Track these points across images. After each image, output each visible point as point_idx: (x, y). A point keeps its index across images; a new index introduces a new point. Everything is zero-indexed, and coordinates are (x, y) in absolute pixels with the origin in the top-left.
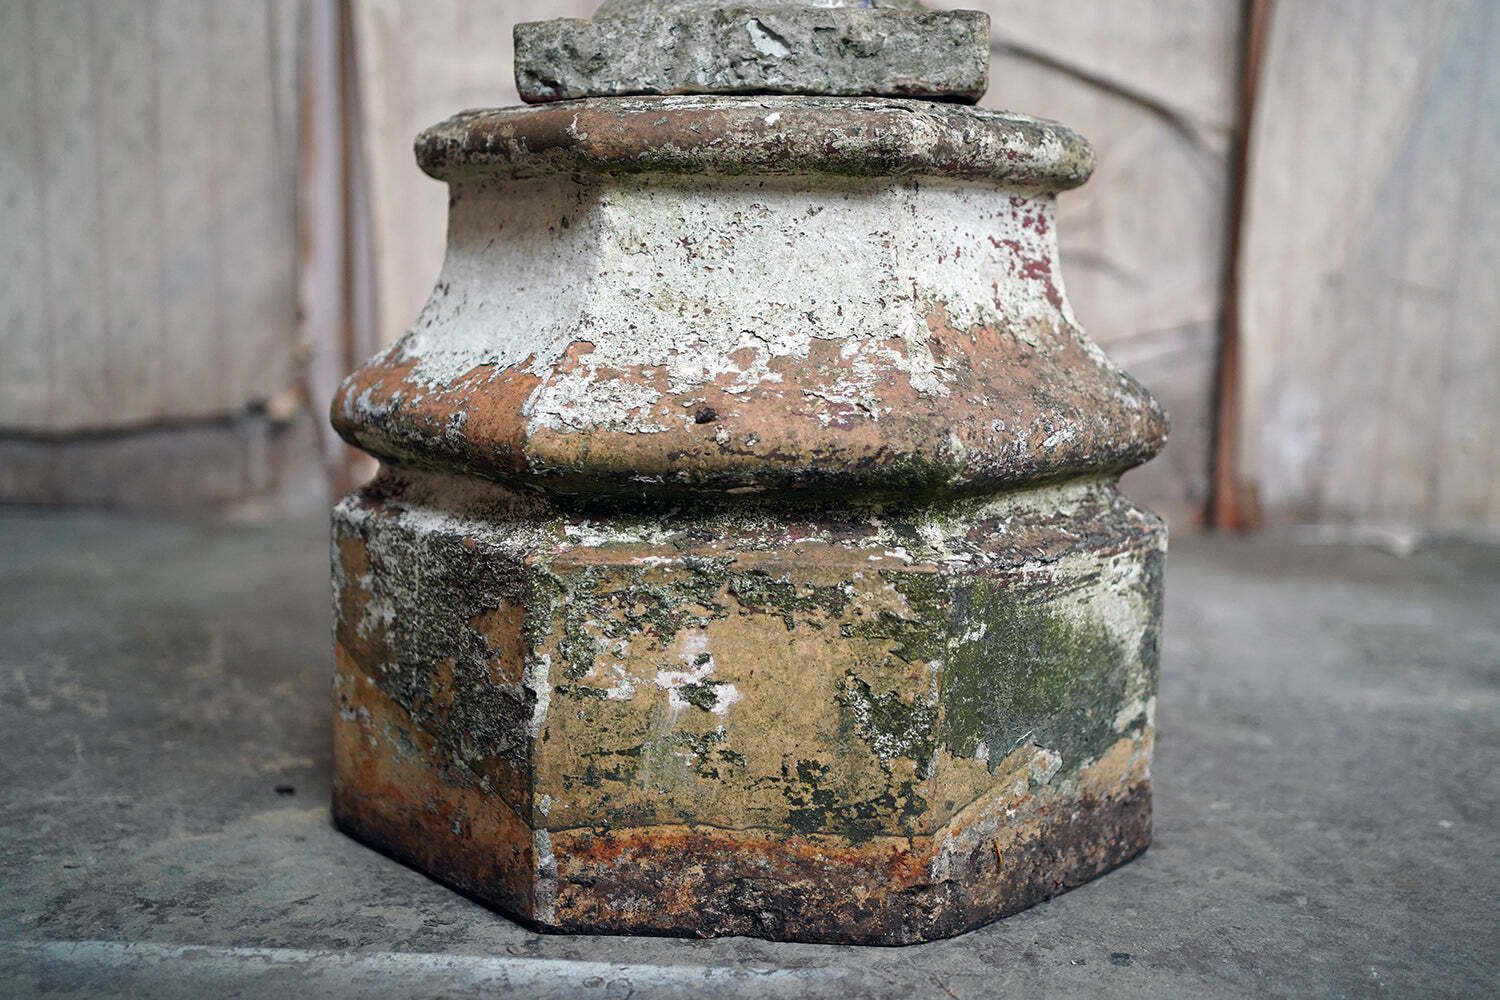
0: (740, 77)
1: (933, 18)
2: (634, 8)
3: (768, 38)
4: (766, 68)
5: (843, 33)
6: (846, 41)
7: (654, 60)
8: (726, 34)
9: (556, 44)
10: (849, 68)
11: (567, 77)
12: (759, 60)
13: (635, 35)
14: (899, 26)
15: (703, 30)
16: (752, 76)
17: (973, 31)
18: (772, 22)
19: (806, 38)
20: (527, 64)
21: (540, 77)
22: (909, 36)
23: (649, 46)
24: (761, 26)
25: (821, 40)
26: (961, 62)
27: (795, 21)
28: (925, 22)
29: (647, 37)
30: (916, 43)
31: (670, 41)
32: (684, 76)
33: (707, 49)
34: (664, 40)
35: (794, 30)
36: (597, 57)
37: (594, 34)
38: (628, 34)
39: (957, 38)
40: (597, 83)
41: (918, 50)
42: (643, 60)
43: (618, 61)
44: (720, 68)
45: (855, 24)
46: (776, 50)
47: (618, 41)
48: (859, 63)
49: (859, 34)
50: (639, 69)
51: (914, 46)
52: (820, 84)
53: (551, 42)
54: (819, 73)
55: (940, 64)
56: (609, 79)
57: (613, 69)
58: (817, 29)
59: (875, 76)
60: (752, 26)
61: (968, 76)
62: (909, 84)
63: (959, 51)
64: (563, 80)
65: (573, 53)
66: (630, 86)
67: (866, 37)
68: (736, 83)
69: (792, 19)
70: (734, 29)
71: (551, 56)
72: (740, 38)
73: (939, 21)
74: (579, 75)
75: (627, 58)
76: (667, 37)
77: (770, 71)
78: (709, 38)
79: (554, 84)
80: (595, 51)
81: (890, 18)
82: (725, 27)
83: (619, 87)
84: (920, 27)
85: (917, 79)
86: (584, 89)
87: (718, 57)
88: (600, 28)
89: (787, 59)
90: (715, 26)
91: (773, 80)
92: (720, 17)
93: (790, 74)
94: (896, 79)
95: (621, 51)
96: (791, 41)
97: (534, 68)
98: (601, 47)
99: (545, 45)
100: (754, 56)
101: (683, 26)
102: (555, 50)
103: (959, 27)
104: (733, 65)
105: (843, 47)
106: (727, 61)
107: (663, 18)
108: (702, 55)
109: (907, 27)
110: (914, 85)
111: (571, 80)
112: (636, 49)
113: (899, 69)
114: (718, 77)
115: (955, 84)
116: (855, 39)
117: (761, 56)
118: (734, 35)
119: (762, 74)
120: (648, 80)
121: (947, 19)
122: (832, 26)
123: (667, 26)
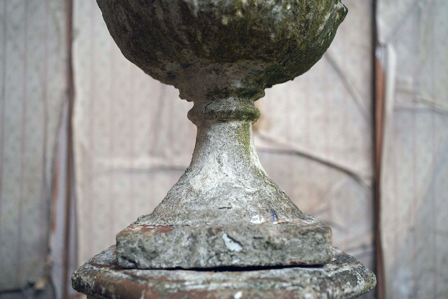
0: (220, 260)
1: (307, 233)
3: (233, 242)
4: (232, 256)
5: (266, 239)
6: (268, 243)
7: (180, 253)
8: (214, 241)
9: (136, 245)
10: (269, 254)
11: (141, 260)
12: (229, 253)
13: (171, 241)
14: (292, 236)
15: (202, 239)
16: (226, 261)
17: (325, 238)
18: (234, 234)
19: (250, 242)
20: (122, 253)
21: (128, 259)
22: (296, 240)
23: (178, 246)
24: (229, 237)
25: (256, 243)
26: (320, 251)
27: (245, 234)
28: (303, 234)
29: (177, 242)
30: (300, 243)
31: (187, 243)
32: (194, 261)
33: (205, 248)
35: (244, 239)
36: (154, 252)
37: (153, 241)
38: (168, 241)
39: (318, 241)
40: (154, 264)
41: (300, 246)
42: (175, 253)
43: (164, 254)
44: (211, 257)
45: (272, 235)
46: (235, 247)
47: (164, 244)
48: (274, 252)
49: (274, 240)
50: (173, 257)
51: (299, 245)
52: (257, 262)
53: (133, 245)
54: (256, 257)
55: (311, 252)
56: (160, 262)
57: (162, 258)
58: (255, 238)
59: (281, 258)
60: (225, 237)
62: (297, 261)
63: (319, 247)
64: (138, 261)
65: (143, 249)
66: (169, 266)
67: (277, 241)
68: (218, 264)
69: (243, 233)
70: (217, 238)
71: (133, 250)
72: (220, 242)
73: (310, 234)
74: (146, 259)
75: (168, 252)
76: (186, 242)
77: (234, 257)
78: (205, 243)
79: (134, 262)
80: (153, 249)
81: (287, 232)
82: (213, 237)
83: (164, 266)
84: (301, 236)
85: (301, 259)
86: (148, 266)
87: (210, 251)
88: (155, 238)
89: (241, 252)
90: (208, 237)
91: (235, 262)
92: (210, 232)
93: (243, 258)
94: (291, 259)
95: (165, 249)
96: (243, 244)
97: (125, 255)
98: (156, 247)
99: (130, 246)
100: (226, 251)
101: (194, 237)
102: (135, 248)
103: (319, 236)
104: (216, 254)
105: (266, 245)
106: (213, 253)
108: (202, 251)
109: (295, 236)
110: (299, 261)
111: (142, 262)
112: (172, 248)
113: (292, 254)
114: (210, 262)
115: (318, 261)
116: (272, 242)
117: (230, 251)
118: (217, 241)
119: (230, 259)
120: (178, 262)
121: (313, 233)
122: (261, 236)
123: (186, 236)
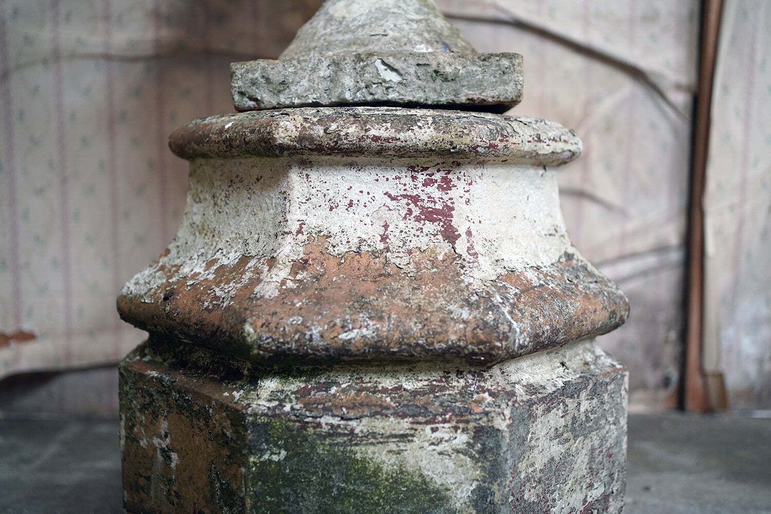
0: (371, 94)
1: (489, 58)
2: (304, 53)
3: (389, 71)
4: (387, 88)
5: (434, 67)
6: (436, 72)
7: (318, 84)
8: (363, 68)
9: (257, 75)
10: (438, 88)
11: (264, 95)
12: (383, 84)
13: (306, 69)
14: (468, 63)
15: (348, 66)
16: (379, 95)
17: (514, 65)
18: (390, 61)
19: (412, 70)
20: (239, 87)
21: (247, 95)
22: (475, 68)
23: (315, 76)
24: (384, 63)
25: (421, 71)
26: (507, 84)
27: (405, 60)
28: (484, 60)
29: (314, 70)
30: (479, 73)
31: (328, 73)
32: (337, 94)
33: (351, 77)
34: (324, 71)
35: (404, 65)
36: (283, 83)
37: (281, 69)
38: (302, 69)
39: (504, 69)
40: (283, 99)
41: (480, 76)
42: (311, 84)
43: (296, 85)
44: (359, 89)
45: (441, 61)
46: (394, 77)
47: (296, 73)
48: (445, 85)
49: (444, 67)
50: (309, 90)
51: (478, 75)
52: (421, 98)
53: (254, 74)
54: (420, 91)
55: (494, 85)
56: (291, 96)
57: (293, 90)
58: (418, 65)
59: (454, 93)
60: (378, 63)
61: (511, 92)
62: (475, 97)
63: (505, 77)
64: (261, 97)
65: (268, 80)
66: (303, 101)
67: (449, 70)
68: (369, 98)
69: (403, 58)
70: (367, 65)
71: (254, 83)
72: (371, 71)
73: (493, 60)
74: (271, 94)
75: (301, 83)
76: (326, 71)
77: (390, 90)
78: (352, 71)
79: (256, 100)
80: (281, 79)
81: (463, 57)
82: (362, 64)
83: (296, 101)
84: (481, 63)
85: (480, 94)
86: (275, 103)
87: (358, 82)
88: (284, 65)
89: (400, 83)
90: (355, 63)
91: (392, 96)
92: (359, 58)
93: (402, 92)
94: (467, 95)
95: (297, 79)
96: (402, 72)
97: (243, 90)
98: (285, 76)
99: (250, 76)
100: (380, 81)
101: (336, 64)
102: (257, 79)
103: (505, 62)
104: (367, 87)
105: (434, 75)
106: (363, 85)
107: (323, 59)
108: (348, 81)
109: (474, 63)
110: (478, 98)
111: (267, 97)
112: (307, 78)
113: (469, 88)
114: (358, 94)
115: (504, 97)
116: (442, 71)
117: (385, 81)
118: (367, 69)
119: (385, 92)
120: (315, 96)
121: (498, 58)
122: (427, 63)
123: (326, 63)
